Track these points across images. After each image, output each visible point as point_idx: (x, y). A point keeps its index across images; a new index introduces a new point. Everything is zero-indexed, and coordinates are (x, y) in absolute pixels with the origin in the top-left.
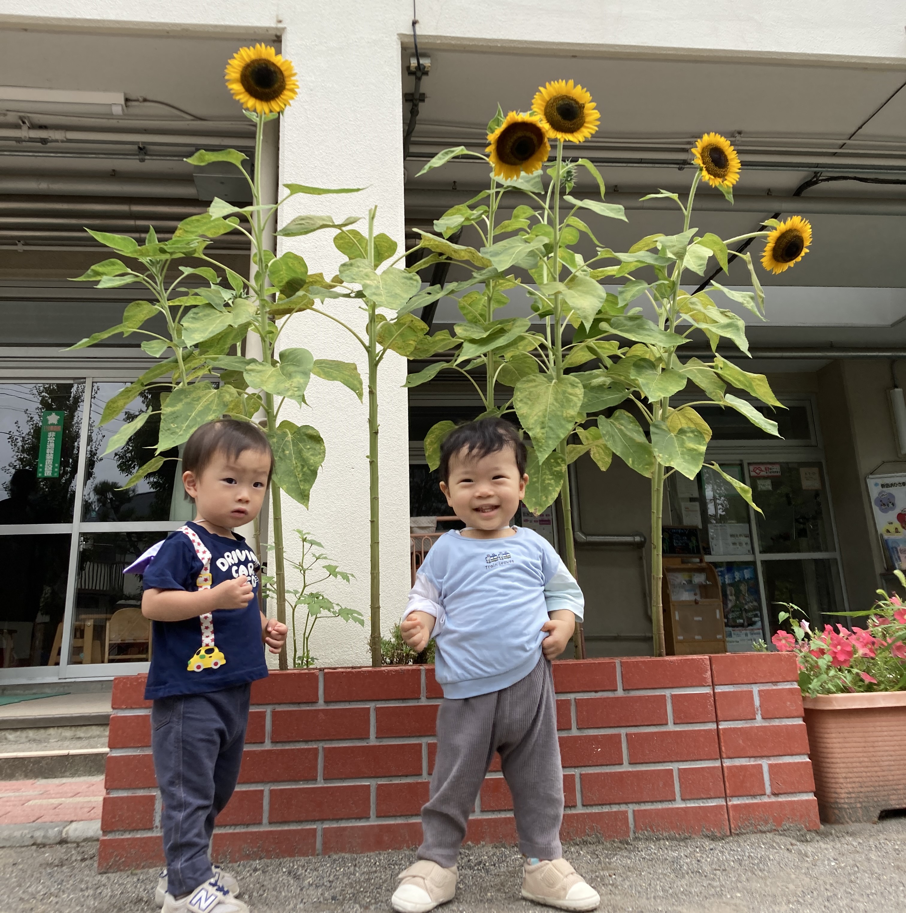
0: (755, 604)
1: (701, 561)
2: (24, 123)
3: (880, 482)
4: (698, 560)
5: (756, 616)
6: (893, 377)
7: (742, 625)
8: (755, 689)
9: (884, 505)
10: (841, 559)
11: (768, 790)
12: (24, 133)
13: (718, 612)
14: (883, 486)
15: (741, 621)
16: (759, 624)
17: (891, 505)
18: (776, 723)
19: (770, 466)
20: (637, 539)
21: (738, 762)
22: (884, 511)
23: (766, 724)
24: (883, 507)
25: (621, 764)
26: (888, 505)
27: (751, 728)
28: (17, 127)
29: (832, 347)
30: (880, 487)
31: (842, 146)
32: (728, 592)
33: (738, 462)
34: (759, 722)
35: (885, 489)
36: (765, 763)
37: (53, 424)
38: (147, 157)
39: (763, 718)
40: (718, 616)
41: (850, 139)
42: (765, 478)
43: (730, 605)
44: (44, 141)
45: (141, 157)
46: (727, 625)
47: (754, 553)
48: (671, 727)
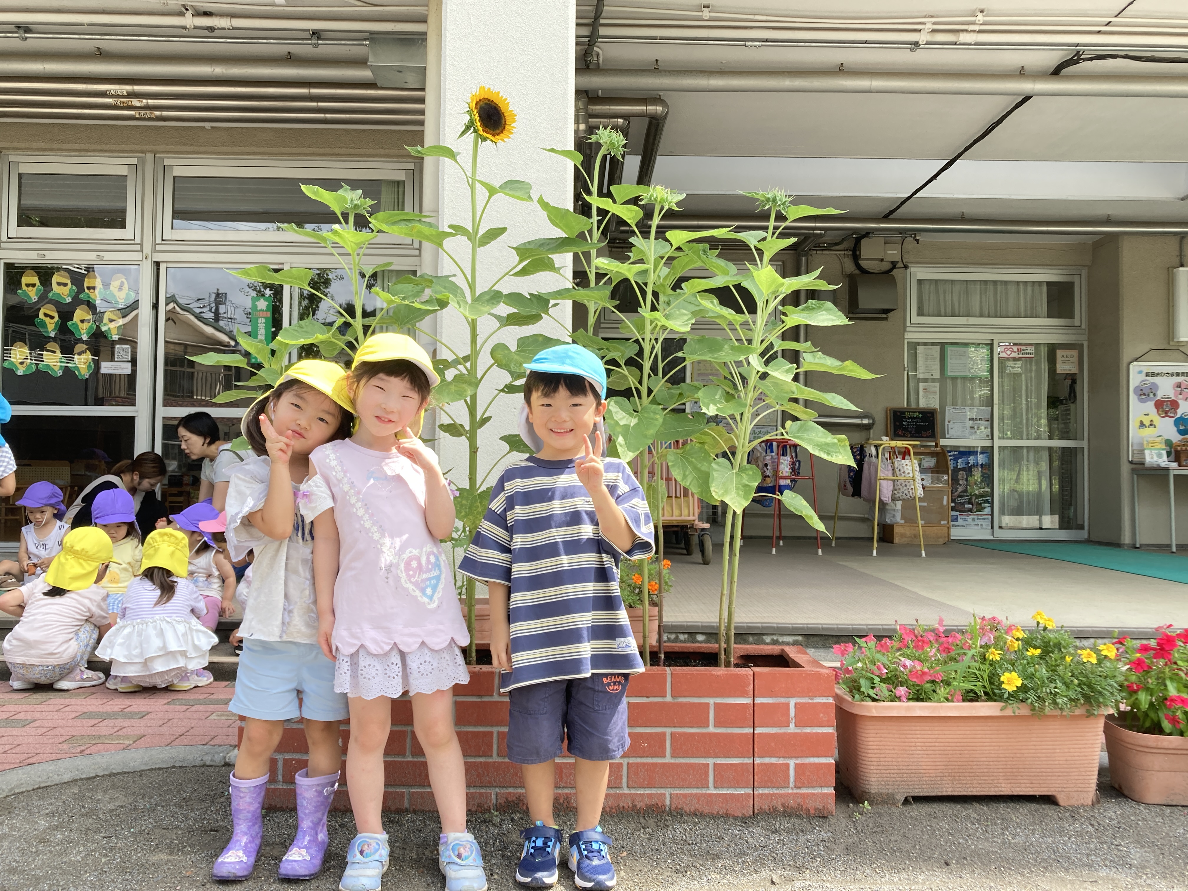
0: (987, 490)
1: (936, 445)
2: (187, 10)
3: (1145, 370)
4: (934, 444)
5: (987, 501)
6: (1181, 255)
7: (970, 510)
8: (792, 702)
9: (1144, 394)
10: (1089, 448)
11: (792, 784)
12: (189, 21)
13: (945, 498)
14: (1147, 374)
15: (970, 506)
16: (988, 510)
17: (1151, 396)
18: (808, 730)
19: (1023, 347)
20: (866, 421)
21: (767, 760)
22: (1142, 401)
23: (798, 730)
24: (1143, 397)
25: (665, 757)
26: (1148, 395)
27: (785, 733)
28: (181, 14)
29: (1108, 221)
30: (1144, 374)
31: (1108, 24)
32: (960, 477)
33: (989, 342)
34: (792, 728)
35: (1148, 378)
36: (792, 763)
37: (262, 310)
38: (320, 42)
39: (796, 726)
40: (945, 503)
41: (1116, 16)
42: (1015, 360)
43: (960, 489)
44: (211, 29)
45: (314, 42)
46: (953, 509)
47: (992, 438)
48: (711, 729)
